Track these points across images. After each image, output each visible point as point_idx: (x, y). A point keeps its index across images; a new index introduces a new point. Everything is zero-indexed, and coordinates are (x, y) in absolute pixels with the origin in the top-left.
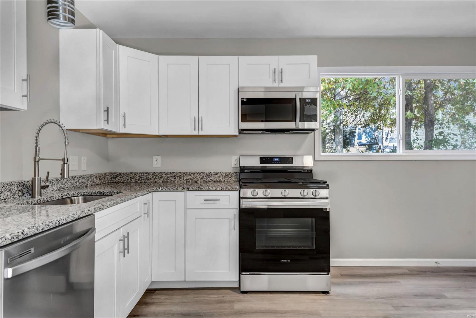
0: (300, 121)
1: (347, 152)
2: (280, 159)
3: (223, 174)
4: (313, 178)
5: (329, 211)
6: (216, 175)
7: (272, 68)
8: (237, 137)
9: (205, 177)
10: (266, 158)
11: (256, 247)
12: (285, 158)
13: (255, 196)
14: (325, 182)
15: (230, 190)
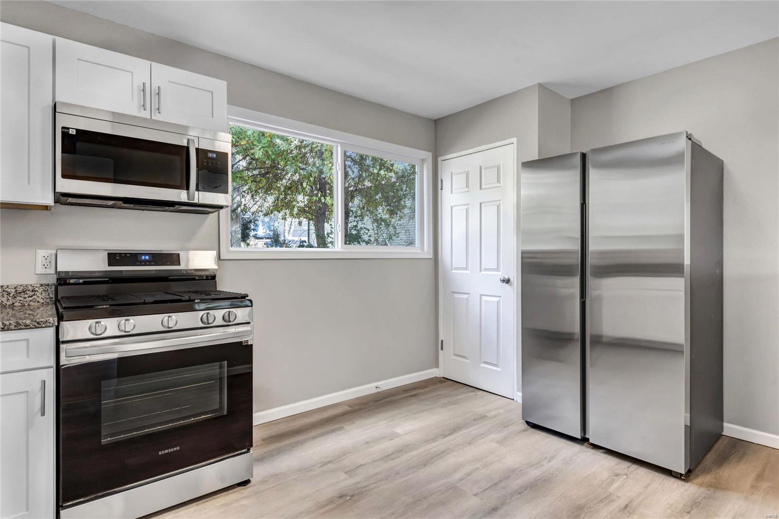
0: (197, 189)
1: (246, 246)
2: (153, 256)
3: (9, 290)
4: (218, 289)
5: (252, 345)
7: (138, 81)
8: (50, 210)
10: (123, 255)
11: (102, 438)
12: (163, 255)
13: (101, 334)
14: (244, 297)
15: (31, 328)
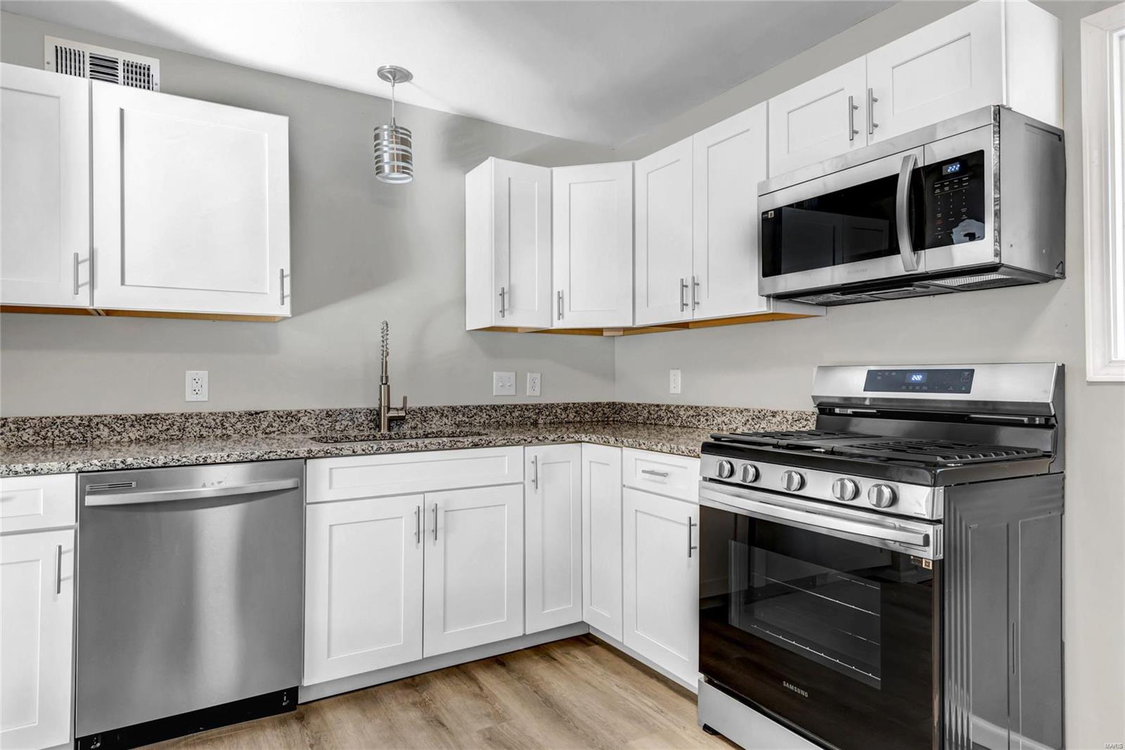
0: (915, 248)
2: (928, 376)
3: (788, 417)
6: (773, 416)
9: (751, 421)
10: (886, 374)
12: (947, 373)
13: (726, 478)
15: (686, 456)
